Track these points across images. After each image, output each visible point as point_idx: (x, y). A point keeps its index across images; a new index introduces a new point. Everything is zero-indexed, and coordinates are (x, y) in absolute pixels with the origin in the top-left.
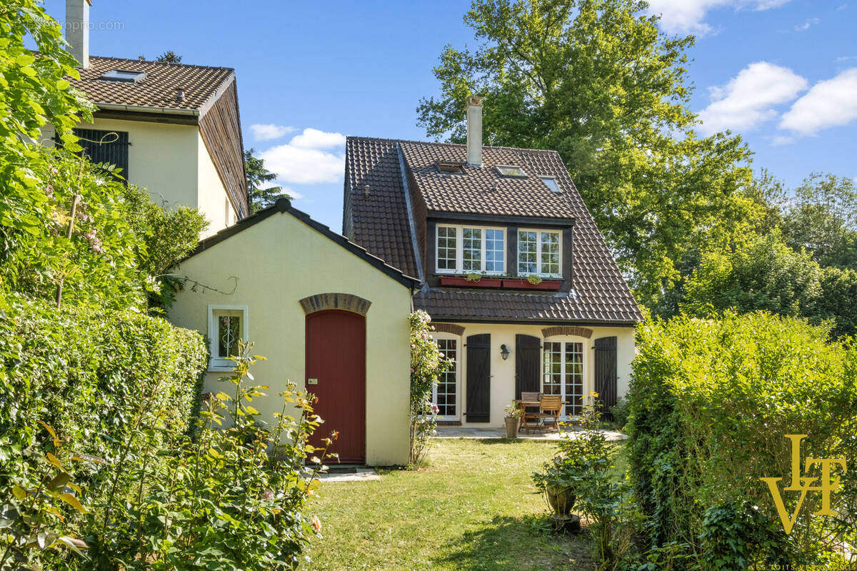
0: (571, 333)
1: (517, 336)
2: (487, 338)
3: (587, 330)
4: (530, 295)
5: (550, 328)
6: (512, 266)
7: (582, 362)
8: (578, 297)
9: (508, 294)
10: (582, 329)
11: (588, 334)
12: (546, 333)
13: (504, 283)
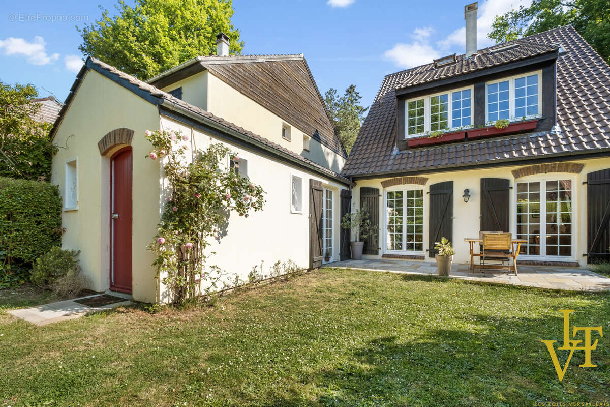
0: (553, 169)
1: (482, 180)
2: (449, 185)
3: (575, 164)
4: (500, 140)
5: (523, 169)
6: (479, 118)
7: (570, 199)
8: (563, 132)
9: (474, 143)
10: (568, 165)
11: (578, 169)
12: (517, 174)
13: (468, 134)
